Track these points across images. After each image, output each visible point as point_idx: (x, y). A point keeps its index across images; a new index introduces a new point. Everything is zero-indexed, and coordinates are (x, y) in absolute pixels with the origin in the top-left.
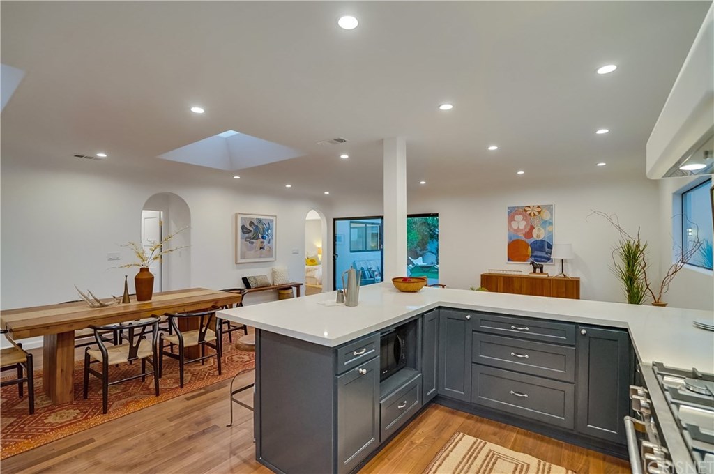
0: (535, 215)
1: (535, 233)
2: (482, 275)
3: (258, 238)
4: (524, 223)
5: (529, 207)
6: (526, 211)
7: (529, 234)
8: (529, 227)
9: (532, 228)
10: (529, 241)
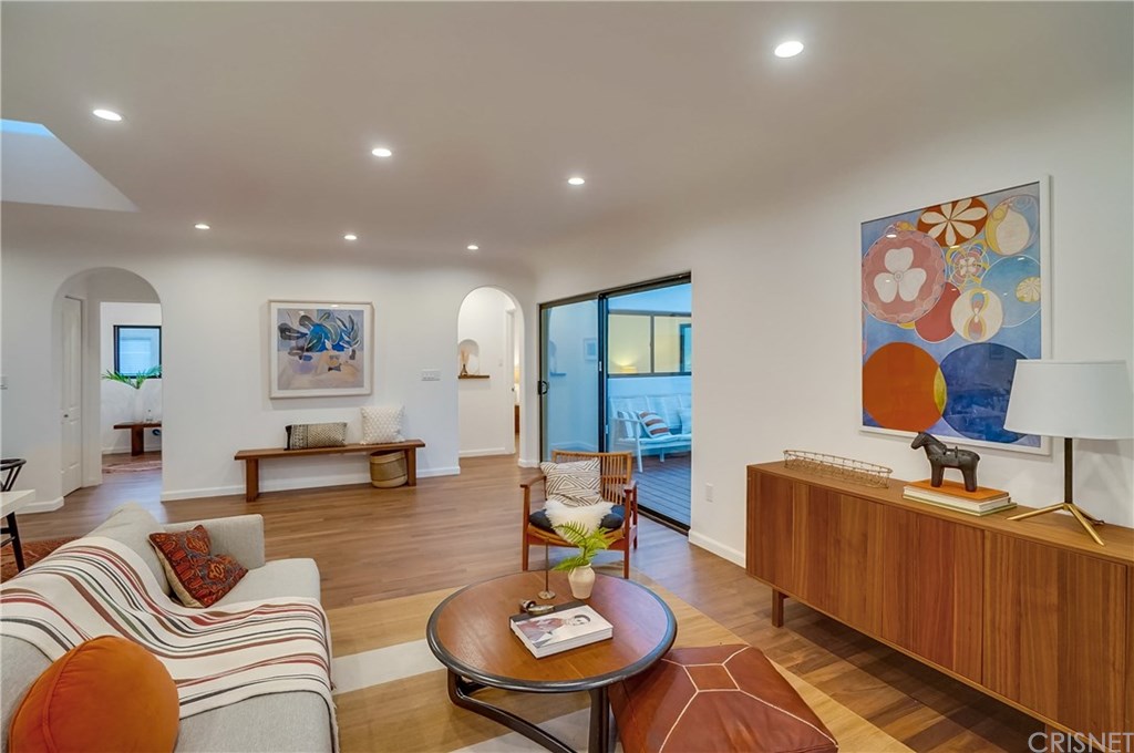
0: (960, 239)
1: (961, 314)
2: (750, 470)
3: (324, 348)
4: (920, 276)
5: (937, 209)
6: (924, 228)
7: (937, 320)
8: (937, 290)
9: (950, 294)
10: (939, 350)
